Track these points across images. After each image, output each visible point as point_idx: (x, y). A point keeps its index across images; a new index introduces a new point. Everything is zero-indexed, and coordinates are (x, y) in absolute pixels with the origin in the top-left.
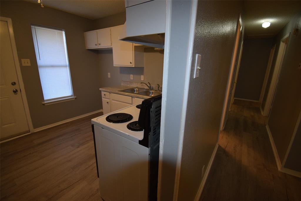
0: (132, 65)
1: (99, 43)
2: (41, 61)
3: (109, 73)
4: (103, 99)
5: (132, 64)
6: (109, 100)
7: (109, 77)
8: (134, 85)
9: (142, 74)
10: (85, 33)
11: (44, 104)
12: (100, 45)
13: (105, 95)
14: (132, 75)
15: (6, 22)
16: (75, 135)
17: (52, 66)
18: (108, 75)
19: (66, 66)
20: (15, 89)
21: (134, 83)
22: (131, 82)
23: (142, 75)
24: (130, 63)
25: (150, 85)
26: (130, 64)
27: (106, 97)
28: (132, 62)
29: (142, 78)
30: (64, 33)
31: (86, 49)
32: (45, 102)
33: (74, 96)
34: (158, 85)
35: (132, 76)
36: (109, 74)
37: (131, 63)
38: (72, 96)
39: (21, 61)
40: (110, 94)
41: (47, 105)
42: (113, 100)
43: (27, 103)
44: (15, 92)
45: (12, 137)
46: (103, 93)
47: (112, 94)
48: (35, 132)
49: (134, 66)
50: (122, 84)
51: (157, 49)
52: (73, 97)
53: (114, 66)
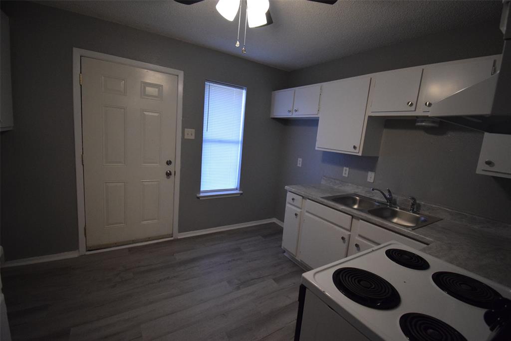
0: (357, 151)
1: (295, 108)
2: (207, 134)
3: (301, 159)
4: (288, 205)
5: (358, 149)
6: (300, 210)
7: (298, 165)
8: (349, 189)
9: (372, 169)
10: (273, 92)
11: (198, 198)
12: (297, 113)
13: (293, 199)
14: (348, 169)
15: (177, 77)
16: (234, 260)
17: (220, 142)
18: (298, 162)
19: (237, 143)
20: (170, 171)
21: (350, 184)
22: (344, 181)
23: (372, 171)
24: (353, 147)
25: (390, 195)
26: (353, 150)
27: (295, 203)
28: (357, 146)
29: (371, 177)
30: (244, 92)
31: (271, 117)
32: (202, 195)
33: (240, 191)
34: (413, 198)
35: (346, 170)
36: (300, 161)
37: (355, 147)
38: (236, 189)
39: (184, 131)
40: (304, 200)
41: (203, 199)
42: (307, 212)
43: (179, 193)
44: (168, 174)
45: (149, 239)
46: (289, 196)
47: (308, 200)
48: (179, 238)
49: (360, 154)
50: (323, 182)
51: (424, 124)
52: (238, 192)
53: (316, 149)
